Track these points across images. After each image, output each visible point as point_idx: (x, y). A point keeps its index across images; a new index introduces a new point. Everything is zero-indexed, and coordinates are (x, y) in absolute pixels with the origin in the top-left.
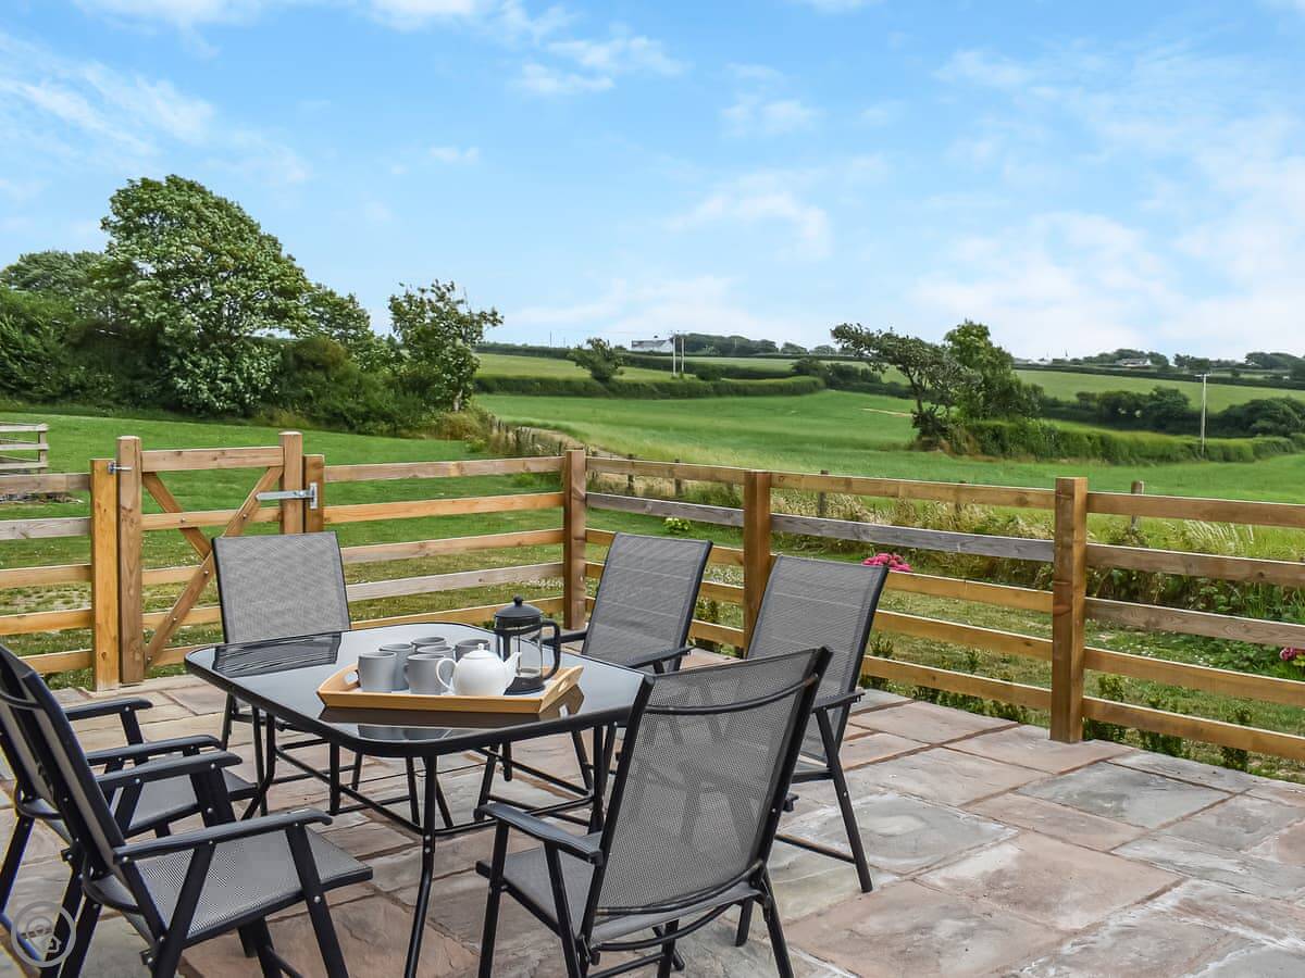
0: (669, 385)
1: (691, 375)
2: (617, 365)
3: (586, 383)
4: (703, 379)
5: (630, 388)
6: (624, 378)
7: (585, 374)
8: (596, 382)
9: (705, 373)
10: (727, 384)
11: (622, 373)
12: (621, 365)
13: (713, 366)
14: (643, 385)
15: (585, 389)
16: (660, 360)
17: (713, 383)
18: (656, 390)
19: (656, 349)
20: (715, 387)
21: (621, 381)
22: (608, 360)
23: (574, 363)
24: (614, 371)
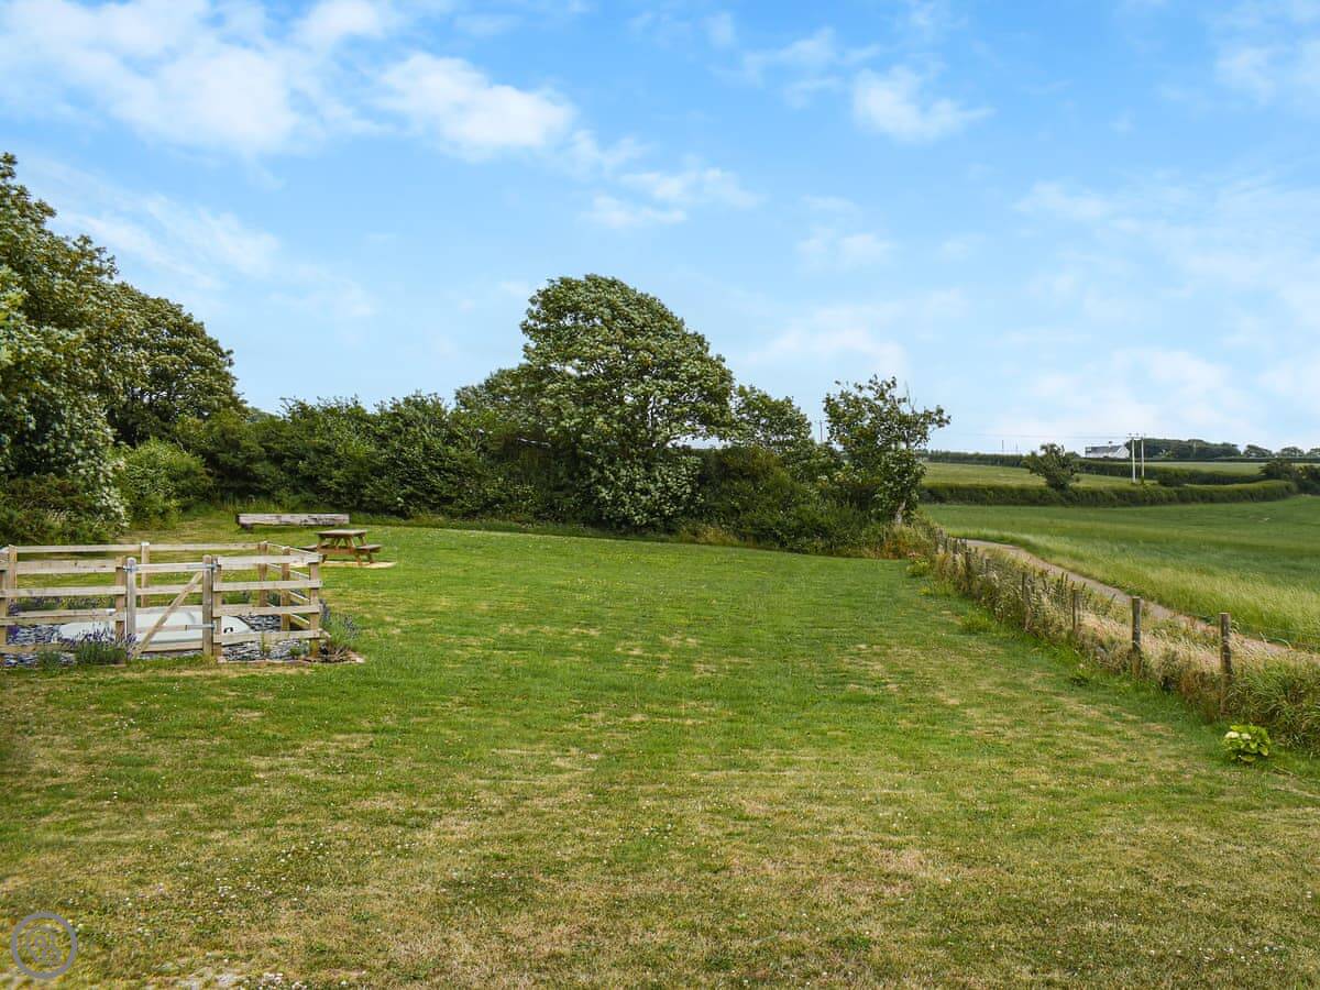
0: (1129, 492)
1: (1152, 482)
2: (1073, 472)
3: (1041, 491)
4: (1165, 484)
5: (1087, 496)
6: (1081, 485)
7: (1040, 481)
8: (1050, 490)
9: (1166, 479)
10: (1192, 490)
11: (1078, 480)
12: (1077, 471)
13: (1176, 471)
14: (1101, 492)
15: (1040, 498)
16: (1115, 466)
17: (1176, 488)
18: (1115, 497)
19: (1110, 455)
20: (1179, 492)
21: (1078, 488)
22: (1064, 466)
23: (1029, 470)
24: (1069, 478)
